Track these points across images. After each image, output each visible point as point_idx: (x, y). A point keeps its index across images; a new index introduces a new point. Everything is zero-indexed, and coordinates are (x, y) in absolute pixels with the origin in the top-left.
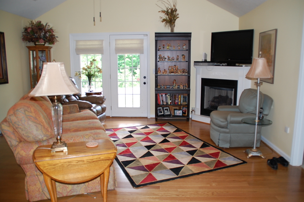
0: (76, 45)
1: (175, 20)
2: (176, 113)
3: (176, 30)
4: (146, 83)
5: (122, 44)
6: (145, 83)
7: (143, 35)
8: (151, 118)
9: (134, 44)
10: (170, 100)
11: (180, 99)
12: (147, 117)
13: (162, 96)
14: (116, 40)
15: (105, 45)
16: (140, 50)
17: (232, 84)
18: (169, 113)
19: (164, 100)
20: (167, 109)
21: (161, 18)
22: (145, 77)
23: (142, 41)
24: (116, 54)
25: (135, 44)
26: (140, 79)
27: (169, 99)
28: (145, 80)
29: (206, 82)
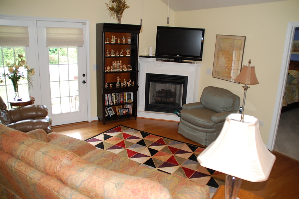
1: (124, 9)
2: (123, 112)
4: (86, 82)
5: (56, 34)
6: (84, 82)
7: (81, 23)
8: (92, 122)
9: (72, 34)
10: (116, 99)
11: (125, 97)
12: (87, 121)
13: (107, 96)
14: (47, 28)
15: (32, 34)
16: (78, 43)
17: (182, 80)
18: (114, 114)
19: (110, 100)
21: (107, 5)
22: (84, 75)
23: (81, 30)
24: (47, 46)
25: (73, 34)
26: (79, 78)
27: (114, 98)
28: (84, 79)
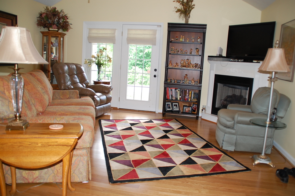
0: (89, 33)
1: (190, 11)
2: (186, 109)
3: (191, 21)
4: (157, 76)
5: (135, 34)
6: (155, 76)
7: (157, 26)
8: (159, 113)
9: (146, 34)
10: (180, 95)
11: (190, 96)
12: (155, 112)
13: (172, 90)
14: (129, 30)
15: (117, 34)
16: (152, 42)
17: (248, 82)
18: (178, 110)
19: (174, 95)
20: (176, 105)
21: (176, 8)
22: (155, 70)
23: (155, 31)
24: (128, 44)
25: (148, 34)
26: (151, 72)
27: (179, 94)
28: (155, 73)
29: (219, 79)
